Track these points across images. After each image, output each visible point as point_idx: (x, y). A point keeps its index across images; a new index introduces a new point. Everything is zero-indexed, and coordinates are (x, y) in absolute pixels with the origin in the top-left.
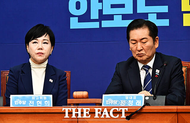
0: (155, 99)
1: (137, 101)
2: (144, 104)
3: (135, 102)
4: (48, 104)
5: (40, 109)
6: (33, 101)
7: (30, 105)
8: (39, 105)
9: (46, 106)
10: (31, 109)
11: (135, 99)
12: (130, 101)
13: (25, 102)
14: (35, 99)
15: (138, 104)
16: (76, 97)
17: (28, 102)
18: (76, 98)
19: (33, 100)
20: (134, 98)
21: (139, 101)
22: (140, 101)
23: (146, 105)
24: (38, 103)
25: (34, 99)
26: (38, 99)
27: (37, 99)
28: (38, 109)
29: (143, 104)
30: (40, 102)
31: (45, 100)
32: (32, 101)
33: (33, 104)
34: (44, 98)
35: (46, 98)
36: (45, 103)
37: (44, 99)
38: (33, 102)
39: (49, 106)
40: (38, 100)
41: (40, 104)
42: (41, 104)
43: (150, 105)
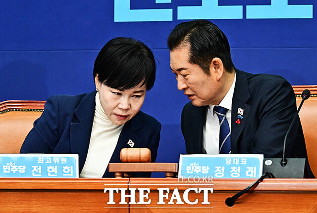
0: (285, 164)
1: (247, 168)
2: (263, 174)
3: (244, 169)
4: (70, 173)
5: (53, 183)
6: (40, 167)
7: (33, 173)
8: (51, 173)
9: (65, 176)
10: (36, 183)
11: (245, 163)
12: (234, 168)
13: (25, 168)
14: (44, 162)
15: (250, 173)
16: (127, 159)
17: (29, 169)
18: (127, 162)
19: (40, 164)
20: (242, 161)
21: (252, 168)
22: (255, 168)
23: (266, 176)
24: (51, 170)
25: (42, 162)
26: (50, 162)
27: (48, 162)
28: (50, 183)
29: (260, 175)
30: (55, 169)
31: (65, 165)
32: (37, 167)
33: (40, 172)
34: (62, 160)
35: (66, 161)
36: (64, 171)
37: (62, 163)
38: (40, 169)
39: (71, 176)
40: (49, 165)
41: (54, 173)
42: (56, 173)
43: (274, 177)
